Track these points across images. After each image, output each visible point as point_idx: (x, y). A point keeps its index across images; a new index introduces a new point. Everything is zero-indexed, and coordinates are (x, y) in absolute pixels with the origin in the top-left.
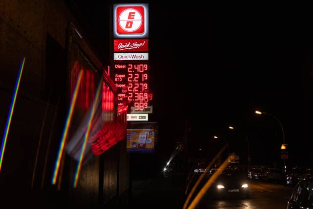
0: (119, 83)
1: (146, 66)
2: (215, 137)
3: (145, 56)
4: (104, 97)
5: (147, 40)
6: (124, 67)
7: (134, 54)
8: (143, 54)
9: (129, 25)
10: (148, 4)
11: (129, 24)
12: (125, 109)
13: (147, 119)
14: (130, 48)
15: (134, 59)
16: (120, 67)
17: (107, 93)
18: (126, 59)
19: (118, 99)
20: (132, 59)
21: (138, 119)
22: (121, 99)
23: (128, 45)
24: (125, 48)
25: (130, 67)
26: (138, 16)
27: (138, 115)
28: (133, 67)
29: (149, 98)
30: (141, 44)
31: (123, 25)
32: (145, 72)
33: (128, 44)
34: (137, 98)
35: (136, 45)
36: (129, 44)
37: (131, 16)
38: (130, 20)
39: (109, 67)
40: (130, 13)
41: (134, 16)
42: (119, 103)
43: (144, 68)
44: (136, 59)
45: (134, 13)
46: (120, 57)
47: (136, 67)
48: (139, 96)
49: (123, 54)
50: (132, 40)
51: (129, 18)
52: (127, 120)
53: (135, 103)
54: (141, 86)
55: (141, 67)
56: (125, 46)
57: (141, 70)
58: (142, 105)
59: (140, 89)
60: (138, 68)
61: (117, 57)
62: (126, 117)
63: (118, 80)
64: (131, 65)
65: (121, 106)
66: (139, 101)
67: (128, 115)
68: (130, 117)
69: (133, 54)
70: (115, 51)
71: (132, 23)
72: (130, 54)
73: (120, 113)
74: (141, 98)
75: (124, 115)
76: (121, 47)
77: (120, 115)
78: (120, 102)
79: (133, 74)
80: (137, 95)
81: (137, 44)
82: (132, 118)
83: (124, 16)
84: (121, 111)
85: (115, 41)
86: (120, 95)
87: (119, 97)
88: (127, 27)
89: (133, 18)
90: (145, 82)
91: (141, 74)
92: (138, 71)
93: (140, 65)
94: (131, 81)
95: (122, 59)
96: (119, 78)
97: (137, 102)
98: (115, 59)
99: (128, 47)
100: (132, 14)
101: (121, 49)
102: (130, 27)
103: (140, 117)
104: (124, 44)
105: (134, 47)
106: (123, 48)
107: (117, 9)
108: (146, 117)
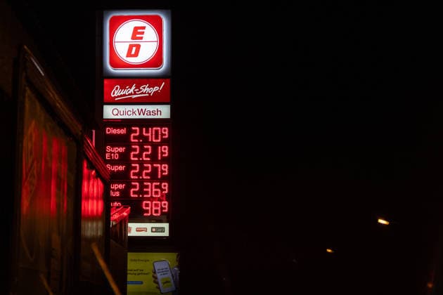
0: (113, 162)
1: (165, 131)
3: (164, 112)
4: (86, 189)
5: (168, 80)
6: (123, 131)
7: (143, 107)
8: (159, 107)
9: (133, 52)
10: (170, 11)
11: (134, 50)
12: (125, 214)
13: (166, 234)
14: (135, 96)
15: (142, 117)
16: (115, 131)
17: (91, 183)
18: (127, 117)
19: (112, 194)
20: (138, 117)
21: (149, 234)
22: (118, 194)
23: (132, 90)
24: (125, 95)
25: (135, 131)
26: (150, 33)
27: (149, 226)
28: (141, 131)
30: (156, 89)
31: (122, 50)
32: (164, 142)
33: (130, 88)
34: (147, 193)
35: (147, 90)
36: (133, 87)
37: (137, 33)
38: (136, 42)
39: (94, 131)
40: (136, 29)
41: (143, 33)
42: (114, 202)
43: (162, 135)
44: (145, 117)
45: (144, 28)
46: (116, 112)
47: (147, 132)
48: (151, 189)
49: (122, 108)
50: (139, 80)
51: (134, 37)
52: (129, 235)
53: (145, 202)
54: (155, 170)
55: (157, 131)
56: (126, 92)
57: (157, 138)
58: (156, 205)
59: (154, 176)
60: (150, 134)
61: (110, 112)
62: (126, 229)
63: (111, 157)
64: (138, 129)
65: (118, 207)
66: (152, 199)
67: (130, 225)
68: (135, 229)
69: (140, 107)
70: (105, 101)
71: (138, 47)
72: (135, 108)
73: (115, 220)
74: (156, 193)
75: (123, 223)
76: (117, 92)
77: (116, 225)
78: (116, 199)
79: (141, 146)
80: (147, 187)
81: (149, 87)
82: (138, 230)
83: (124, 34)
84: (116, 216)
85: (106, 82)
86: (115, 187)
87: (114, 190)
88: (129, 55)
89: (141, 38)
90: (164, 161)
91: (155, 146)
92: (150, 140)
93: (154, 129)
94: (136, 159)
95: (119, 117)
96: (114, 153)
97: (148, 199)
98: (105, 117)
99: (131, 94)
100: (139, 31)
101: (118, 97)
102: (136, 55)
103: (154, 230)
104: (123, 88)
105: (142, 93)
106: (121, 96)
107: (111, 21)
108: (164, 229)
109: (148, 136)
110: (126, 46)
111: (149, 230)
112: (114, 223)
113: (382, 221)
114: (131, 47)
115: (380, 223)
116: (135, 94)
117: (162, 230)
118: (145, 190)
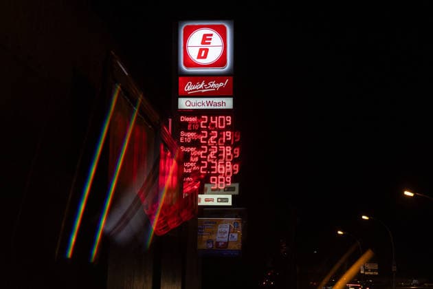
0: (186, 145)
1: (229, 119)
2: (340, 232)
3: (228, 103)
4: (163, 168)
5: (231, 78)
6: (194, 119)
7: (211, 100)
8: (224, 100)
9: (203, 55)
10: (233, 21)
11: (203, 53)
12: (196, 187)
13: (230, 203)
14: (204, 91)
15: (209, 107)
16: (187, 119)
17: (167, 161)
18: (197, 107)
19: (185, 171)
20: (206, 107)
21: (215, 203)
22: (190, 171)
23: (201, 86)
24: (196, 90)
25: (204, 119)
27: (215, 197)
28: (209, 119)
29: (233, 171)
30: (221, 84)
31: (193, 53)
32: (227, 128)
33: (200, 84)
34: (214, 170)
35: (214, 85)
36: (203, 83)
37: (206, 39)
38: (205, 46)
39: (170, 120)
41: (210, 39)
42: (186, 177)
43: (226, 122)
44: (212, 107)
45: (211, 35)
46: (188, 103)
47: (214, 120)
48: (218, 167)
49: (193, 100)
51: (203, 43)
52: (199, 204)
53: (212, 178)
54: (220, 152)
55: (222, 119)
56: (197, 87)
57: (222, 125)
58: (222, 180)
59: (218, 156)
60: (216, 121)
61: (183, 103)
62: (196, 200)
63: (184, 140)
64: (206, 117)
65: (189, 182)
66: (217, 175)
67: (200, 196)
68: (203, 200)
69: (208, 100)
70: (180, 95)
71: (207, 50)
72: (205, 100)
73: (187, 193)
74: (221, 169)
75: (194, 196)
76: (189, 88)
77: (188, 197)
78: (188, 175)
79: (209, 131)
80: (214, 165)
81: (215, 83)
82: (207, 200)
83: (195, 39)
84: (188, 189)
85: (180, 79)
86: (187, 165)
87: (186, 168)
88: (199, 57)
89: (209, 43)
90: (227, 143)
91: (220, 131)
92: (216, 126)
93: (220, 117)
94: (205, 142)
95: (191, 107)
96: (187, 137)
97: (214, 175)
98: (179, 107)
99: (201, 89)
100: (208, 37)
101: (191, 91)
102: (205, 57)
103: (219, 200)
104: (194, 83)
105: (210, 88)
106: (193, 90)
107: (184, 30)
108: (228, 200)
109: (215, 124)
110: (197, 50)
111: (216, 200)
112: (186, 195)
113: (407, 193)
114: (201, 50)
115: (406, 195)
116: (204, 88)
117: (226, 200)
118: (212, 167)
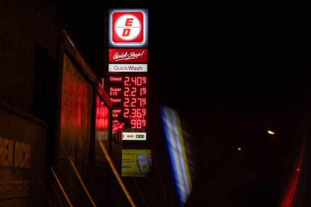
0: (114, 97)
1: (145, 79)
3: (144, 68)
4: (98, 113)
5: (146, 50)
6: (120, 79)
7: (132, 65)
8: (141, 65)
9: (126, 33)
10: (147, 10)
11: (127, 32)
12: (121, 127)
13: (145, 139)
15: (131, 71)
16: (115, 79)
17: (101, 108)
18: (122, 71)
19: (113, 115)
20: (128, 71)
21: (134, 139)
22: (117, 115)
23: (125, 56)
24: (121, 58)
25: (127, 79)
27: (135, 134)
28: (130, 79)
30: (139, 54)
31: (119, 32)
32: (144, 85)
33: (124, 54)
34: (134, 115)
35: (134, 55)
36: (126, 54)
37: (128, 23)
38: (128, 27)
39: (103, 79)
40: (128, 20)
41: (132, 22)
42: (114, 120)
43: (143, 81)
44: (133, 71)
45: (132, 19)
46: (116, 68)
47: (134, 79)
48: (136, 113)
49: (119, 66)
50: (129, 50)
51: (126, 25)
52: (123, 139)
53: (132, 120)
54: (138, 102)
55: (139, 79)
56: (121, 56)
57: (139, 83)
58: (139, 122)
59: (137, 105)
60: (135, 81)
61: (112, 68)
62: (121, 136)
63: (113, 94)
64: (128, 78)
65: (117, 123)
67: (124, 133)
68: (126, 136)
69: (130, 65)
70: (110, 61)
71: (129, 30)
72: (127, 65)
73: (115, 131)
74: (139, 115)
75: (119, 132)
76: (117, 57)
77: (115, 134)
78: (115, 118)
79: (130, 88)
80: (134, 111)
81: (135, 54)
84: (115, 129)
85: (110, 51)
86: (115, 111)
87: (114, 113)
88: (124, 35)
89: (131, 25)
90: (143, 96)
91: (138, 88)
92: (136, 84)
93: (138, 78)
94: (127, 95)
95: (118, 71)
96: (115, 92)
97: (135, 119)
98: (109, 71)
99: (125, 58)
100: (130, 21)
101: (117, 59)
102: (128, 35)
103: (137, 136)
104: (120, 54)
105: (131, 57)
106: (119, 59)
107: (113, 15)
108: (143, 136)
110: (122, 30)
111: (135, 136)
112: (114, 132)
113: (270, 132)
114: (125, 30)
115: (269, 134)
116: (127, 57)
117: (142, 136)
118: (133, 113)
